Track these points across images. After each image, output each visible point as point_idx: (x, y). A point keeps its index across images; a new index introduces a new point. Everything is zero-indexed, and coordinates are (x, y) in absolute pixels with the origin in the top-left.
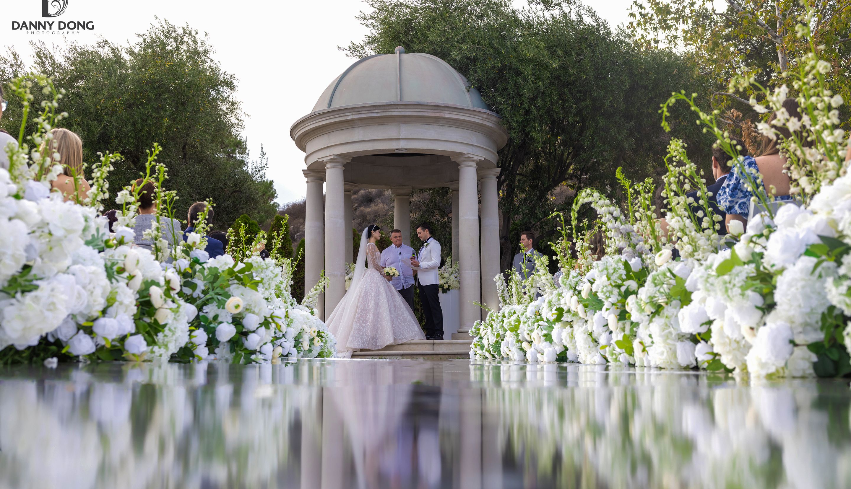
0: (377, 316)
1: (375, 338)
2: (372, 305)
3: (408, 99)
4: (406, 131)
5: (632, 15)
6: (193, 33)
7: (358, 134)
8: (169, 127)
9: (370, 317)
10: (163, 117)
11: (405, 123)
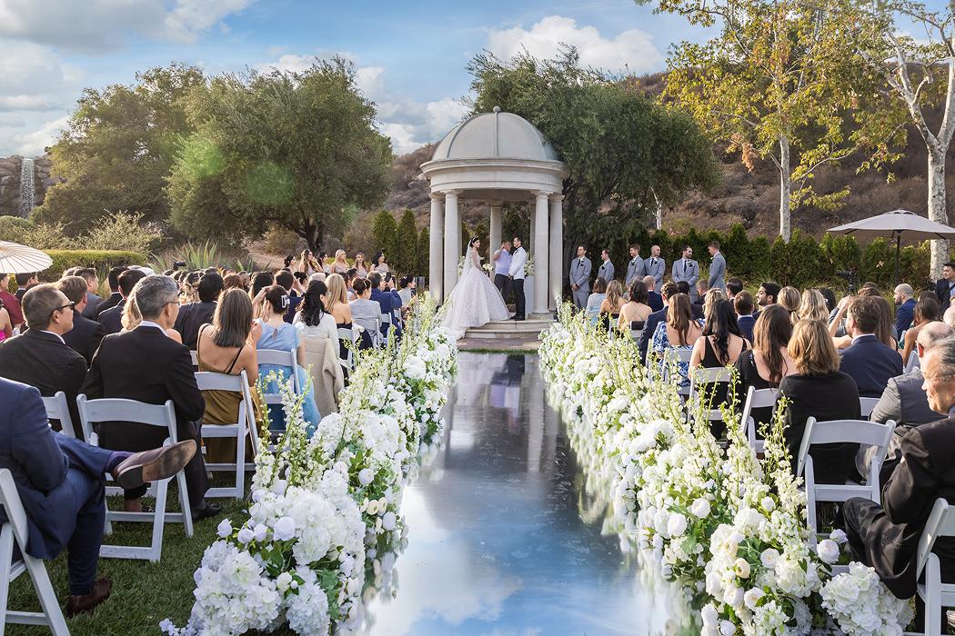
0: (478, 303)
1: (477, 319)
2: (475, 293)
3: (502, 156)
4: (500, 176)
5: (670, 53)
6: (341, 62)
7: (468, 176)
8: (329, 145)
9: (474, 303)
10: (324, 137)
11: (500, 170)
